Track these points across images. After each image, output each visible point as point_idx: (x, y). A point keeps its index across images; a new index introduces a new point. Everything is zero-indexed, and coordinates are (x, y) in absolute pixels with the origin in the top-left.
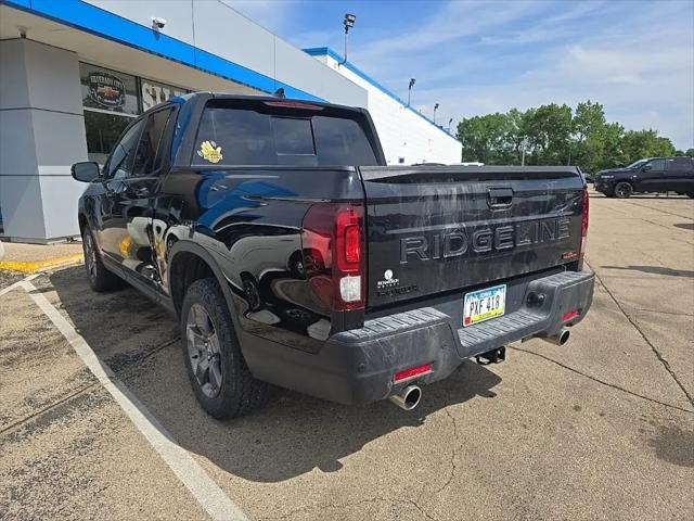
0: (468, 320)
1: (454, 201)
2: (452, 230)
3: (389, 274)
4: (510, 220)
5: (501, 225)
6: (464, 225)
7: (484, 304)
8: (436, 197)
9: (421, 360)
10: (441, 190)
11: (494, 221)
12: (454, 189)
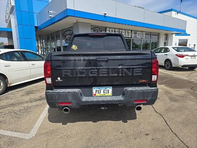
0: (95, 95)
1: (82, 61)
2: (80, 69)
3: (59, 78)
4: (106, 67)
5: (101, 69)
6: (85, 68)
7: (102, 91)
8: (75, 60)
9: (66, 101)
10: (77, 58)
11: (98, 68)
12: (82, 58)
